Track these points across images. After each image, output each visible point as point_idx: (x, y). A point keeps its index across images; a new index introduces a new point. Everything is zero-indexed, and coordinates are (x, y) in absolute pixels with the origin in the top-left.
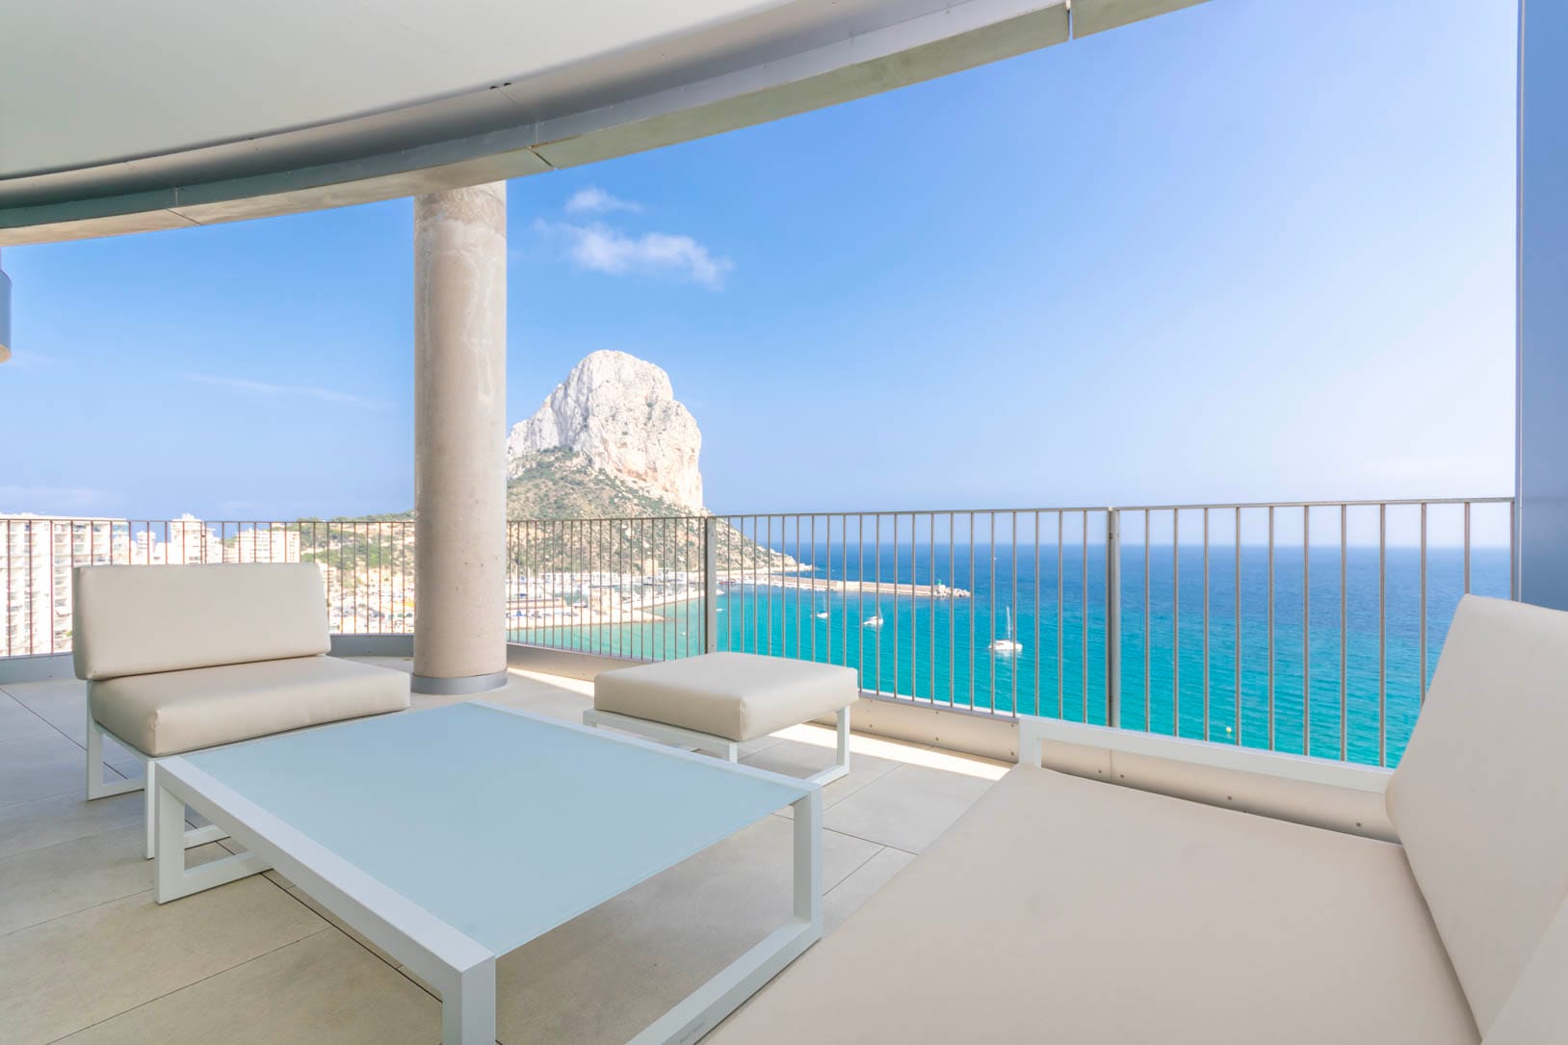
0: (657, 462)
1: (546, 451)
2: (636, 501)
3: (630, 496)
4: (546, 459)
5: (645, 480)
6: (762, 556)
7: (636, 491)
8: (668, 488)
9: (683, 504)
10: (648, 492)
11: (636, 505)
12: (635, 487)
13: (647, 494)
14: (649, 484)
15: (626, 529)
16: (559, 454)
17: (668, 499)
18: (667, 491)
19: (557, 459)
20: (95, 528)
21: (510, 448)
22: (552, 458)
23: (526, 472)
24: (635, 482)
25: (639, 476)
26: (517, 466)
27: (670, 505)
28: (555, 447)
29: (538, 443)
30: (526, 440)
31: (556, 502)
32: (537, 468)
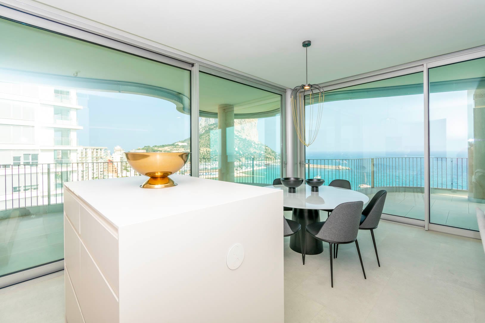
0: (244, 127)
1: (211, 125)
2: (238, 139)
3: (236, 138)
4: (211, 127)
5: (241, 133)
6: (277, 156)
7: (238, 136)
8: (248, 135)
9: (252, 140)
10: (242, 136)
11: (238, 140)
12: (238, 135)
13: (241, 137)
14: (242, 134)
15: (235, 148)
16: (215, 126)
17: (248, 138)
18: (247, 136)
19: (214, 127)
20: (101, 150)
21: (201, 124)
22: (213, 127)
23: (206, 131)
24: (237, 133)
25: (239, 132)
26: (203, 130)
27: (248, 140)
28: (214, 124)
29: (209, 123)
30: (205, 122)
31: (214, 140)
32: (208, 130)
